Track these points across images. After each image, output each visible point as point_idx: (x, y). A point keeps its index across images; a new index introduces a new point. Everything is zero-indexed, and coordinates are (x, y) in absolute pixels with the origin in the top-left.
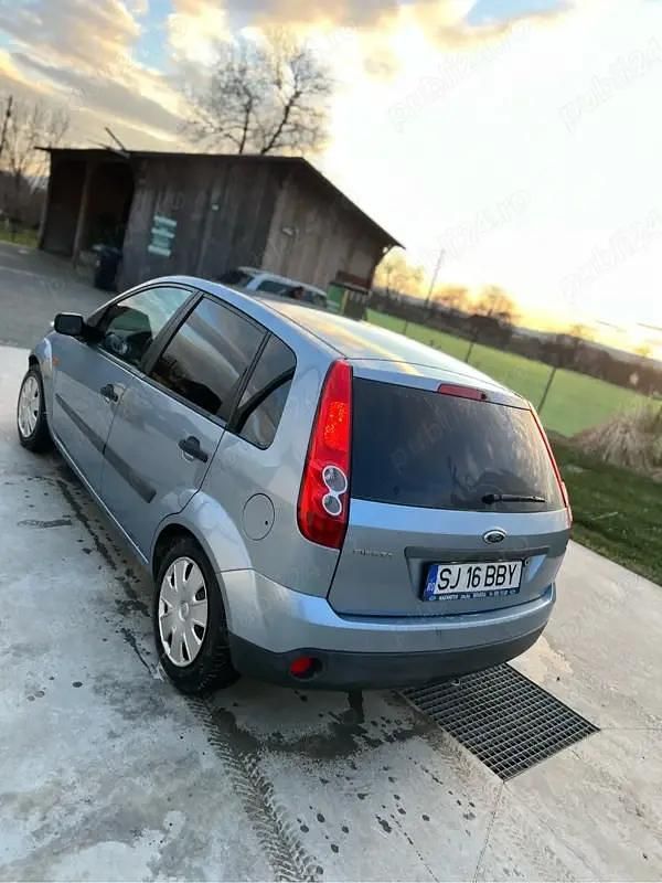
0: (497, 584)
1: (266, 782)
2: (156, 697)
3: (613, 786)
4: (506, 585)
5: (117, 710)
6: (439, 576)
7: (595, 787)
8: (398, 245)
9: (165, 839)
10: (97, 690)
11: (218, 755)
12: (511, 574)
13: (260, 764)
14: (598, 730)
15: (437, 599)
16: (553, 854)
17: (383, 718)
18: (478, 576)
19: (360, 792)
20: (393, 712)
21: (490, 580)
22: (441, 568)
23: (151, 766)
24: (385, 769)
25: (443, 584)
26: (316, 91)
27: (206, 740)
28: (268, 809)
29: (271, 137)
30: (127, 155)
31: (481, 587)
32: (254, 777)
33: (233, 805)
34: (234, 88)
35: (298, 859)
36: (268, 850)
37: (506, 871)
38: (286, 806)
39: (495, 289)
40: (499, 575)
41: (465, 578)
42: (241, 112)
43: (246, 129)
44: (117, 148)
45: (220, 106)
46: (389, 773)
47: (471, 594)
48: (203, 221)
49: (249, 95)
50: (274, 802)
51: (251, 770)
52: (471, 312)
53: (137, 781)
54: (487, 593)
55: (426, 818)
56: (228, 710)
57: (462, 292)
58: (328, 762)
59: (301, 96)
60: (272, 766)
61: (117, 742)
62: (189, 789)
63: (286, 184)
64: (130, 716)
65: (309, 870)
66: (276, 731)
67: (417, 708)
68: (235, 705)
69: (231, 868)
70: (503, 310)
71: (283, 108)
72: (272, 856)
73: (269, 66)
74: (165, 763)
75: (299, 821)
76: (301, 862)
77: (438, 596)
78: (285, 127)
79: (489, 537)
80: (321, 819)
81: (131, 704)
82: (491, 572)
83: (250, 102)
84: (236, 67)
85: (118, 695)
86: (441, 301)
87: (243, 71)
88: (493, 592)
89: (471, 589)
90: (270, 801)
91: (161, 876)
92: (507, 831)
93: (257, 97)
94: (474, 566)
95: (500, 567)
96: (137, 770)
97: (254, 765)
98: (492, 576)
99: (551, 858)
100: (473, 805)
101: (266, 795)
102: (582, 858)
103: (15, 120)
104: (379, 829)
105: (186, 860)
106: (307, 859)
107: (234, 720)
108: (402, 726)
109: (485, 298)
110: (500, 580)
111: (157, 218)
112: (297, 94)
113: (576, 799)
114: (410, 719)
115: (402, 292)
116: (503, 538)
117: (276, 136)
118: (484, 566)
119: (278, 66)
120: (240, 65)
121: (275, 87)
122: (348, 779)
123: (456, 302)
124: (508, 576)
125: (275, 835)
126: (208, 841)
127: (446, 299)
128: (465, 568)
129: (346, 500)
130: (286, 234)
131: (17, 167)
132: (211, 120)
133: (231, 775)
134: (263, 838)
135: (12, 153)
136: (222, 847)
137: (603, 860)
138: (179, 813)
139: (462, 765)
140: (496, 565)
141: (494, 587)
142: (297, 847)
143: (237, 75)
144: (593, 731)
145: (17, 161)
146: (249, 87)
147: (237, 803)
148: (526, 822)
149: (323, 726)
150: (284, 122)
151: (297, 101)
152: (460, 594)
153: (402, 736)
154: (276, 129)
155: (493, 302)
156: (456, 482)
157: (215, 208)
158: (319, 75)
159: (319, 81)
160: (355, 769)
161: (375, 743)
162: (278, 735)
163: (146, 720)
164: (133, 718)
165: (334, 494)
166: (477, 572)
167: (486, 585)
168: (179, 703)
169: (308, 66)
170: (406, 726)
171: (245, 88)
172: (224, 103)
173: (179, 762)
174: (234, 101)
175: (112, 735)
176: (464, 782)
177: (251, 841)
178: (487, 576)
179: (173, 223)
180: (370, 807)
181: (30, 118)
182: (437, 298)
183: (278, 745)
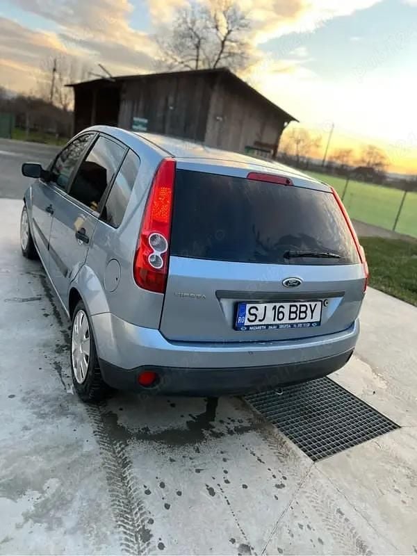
0: (300, 318)
1: (128, 461)
2: (65, 404)
3: (404, 467)
4: (308, 319)
5: (35, 413)
6: (247, 312)
7: (388, 467)
8: (294, 119)
9: (40, 498)
10: (24, 400)
11: (98, 442)
12: (312, 312)
13: (128, 448)
14: (400, 427)
15: (248, 329)
16: (342, 514)
17: (229, 419)
18: (282, 312)
19: (197, 468)
20: (238, 415)
21: (293, 316)
22: (248, 306)
23: (47, 448)
24: (222, 453)
25: (252, 318)
26: (240, 28)
27: (92, 432)
28: (123, 479)
29: (214, 63)
30: (114, 80)
31: (286, 320)
32: (120, 457)
33: (98, 476)
34: (188, 34)
35: (136, 513)
36: (115, 507)
37: (301, 526)
38: (138, 476)
39: (371, 148)
40: (300, 312)
41: (270, 313)
42: (194, 49)
43: (197, 60)
44: (107, 76)
45: (181, 48)
46: (225, 455)
47: (278, 326)
48: (164, 117)
49: (198, 36)
50: (130, 474)
51: (119, 453)
52: (356, 166)
53: (33, 458)
54: (292, 325)
55: (245, 487)
56: (114, 412)
57: (348, 152)
58: (178, 448)
59: (232, 33)
60: (135, 450)
61: (27, 433)
62: (69, 464)
63: (216, 87)
64: (42, 416)
65: (142, 521)
66: (146, 426)
67: (258, 412)
68: (121, 409)
69: (83, 519)
70: (377, 162)
71: (220, 42)
72: (117, 511)
73: (210, 16)
74: (58, 447)
75: (145, 487)
76: (139, 515)
77: (248, 327)
78: (222, 56)
79: (287, 283)
80: (162, 485)
81: (46, 409)
82: (294, 309)
83: (199, 42)
84: (189, 20)
85: (39, 403)
86: (334, 160)
87: (193, 22)
88: (297, 324)
89: (277, 322)
90: (127, 473)
91: (30, 521)
92: (308, 497)
93: (203, 38)
94: (278, 305)
95: (301, 306)
96: (36, 451)
97: (123, 449)
98: (295, 312)
99: (340, 518)
100: (285, 478)
101: (126, 469)
102: (367, 518)
103: (60, 74)
104: (206, 494)
105: (52, 513)
106: (144, 513)
107: (117, 419)
108: (242, 424)
109: (365, 155)
110: (303, 315)
111: (135, 119)
112: (229, 32)
113: (370, 476)
114: (250, 419)
115: (307, 156)
116: (299, 283)
117: (217, 62)
118: (287, 305)
119: (215, 15)
120: (191, 20)
121: (215, 30)
122: (191, 459)
123: (345, 159)
124: (309, 312)
125: (124, 496)
126: (72, 499)
127: (338, 158)
128: (270, 306)
129: (166, 257)
130: (218, 120)
131: (63, 103)
132: (175, 57)
133: (103, 455)
134: (114, 498)
135: (60, 95)
136: (82, 503)
137: (384, 520)
138: (57, 480)
139: (283, 451)
140: (298, 304)
141: (297, 321)
142: (138, 505)
143: (190, 25)
144: (395, 428)
145: (63, 99)
146: (198, 32)
147: (103, 474)
148: (325, 491)
149: (181, 424)
150: (222, 52)
151: (229, 37)
152: (267, 326)
153: (241, 431)
154: (216, 58)
155: (371, 157)
156: (259, 243)
157: (171, 108)
158: (242, 18)
159: (242, 21)
160: (199, 452)
161: (218, 435)
162: (147, 429)
163: (53, 418)
164: (44, 418)
165: (157, 253)
166: (281, 309)
167: (290, 319)
168: (81, 408)
169: (235, 12)
170: (246, 424)
171: (195, 33)
172: (182, 45)
173: (68, 446)
174: (189, 43)
175: (26, 428)
176: (282, 462)
177: (105, 500)
178: (291, 312)
179: (146, 121)
180: (204, 478)
181: (69, 72)
182: (331, 158)
183: (144, 436)
